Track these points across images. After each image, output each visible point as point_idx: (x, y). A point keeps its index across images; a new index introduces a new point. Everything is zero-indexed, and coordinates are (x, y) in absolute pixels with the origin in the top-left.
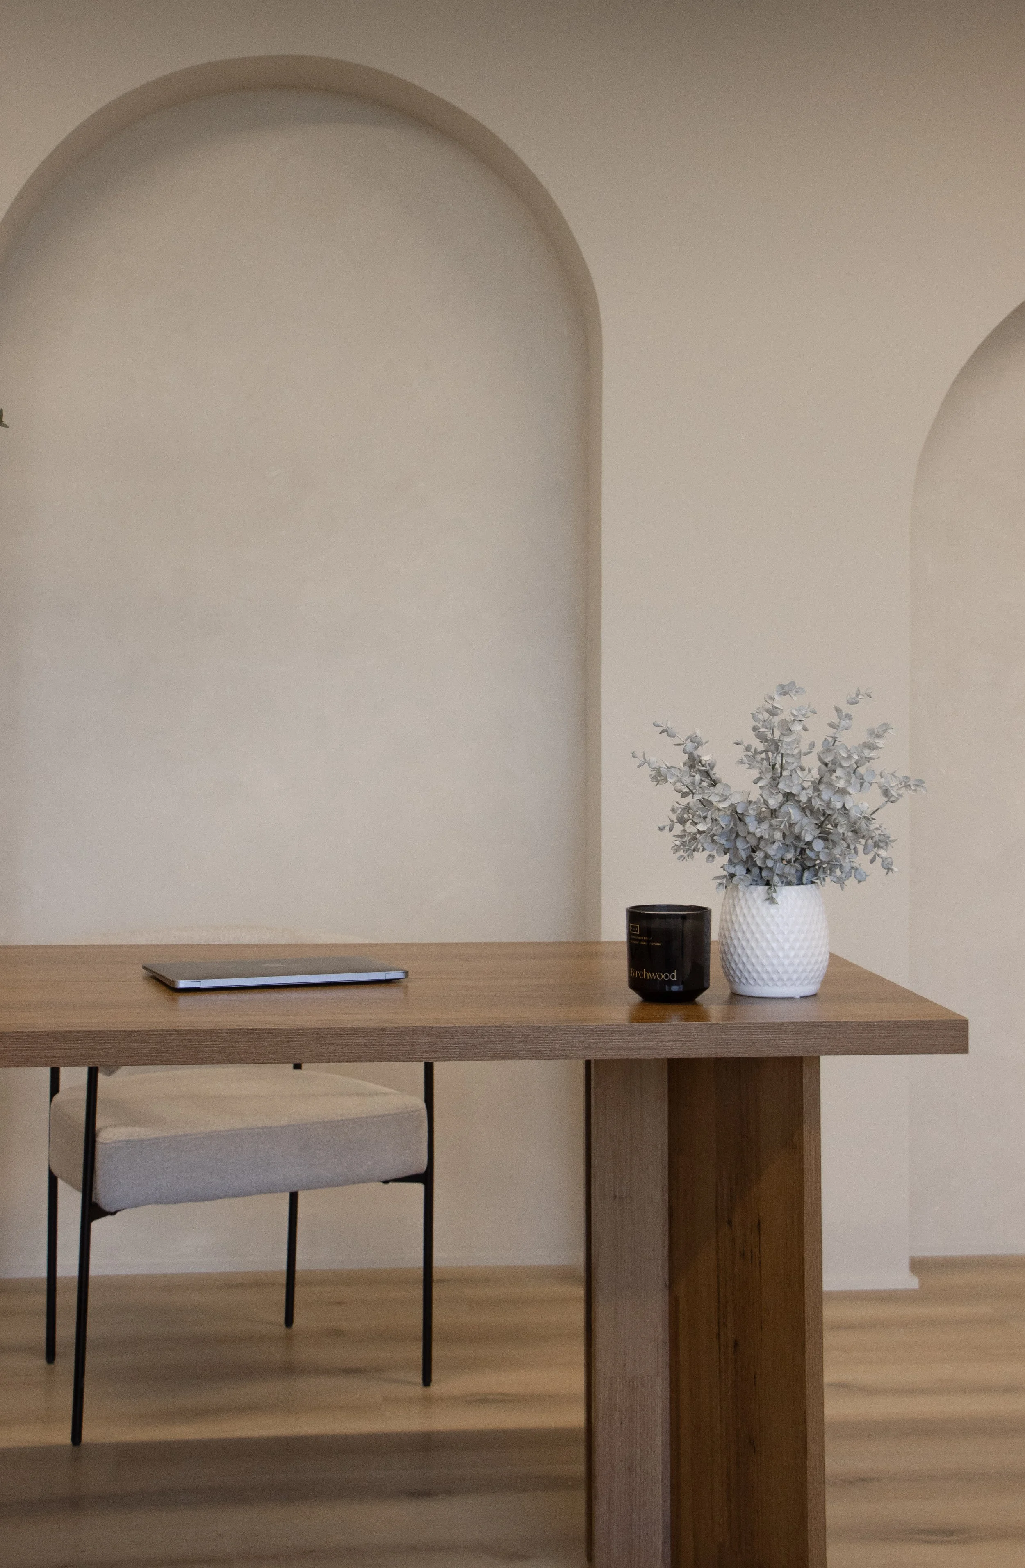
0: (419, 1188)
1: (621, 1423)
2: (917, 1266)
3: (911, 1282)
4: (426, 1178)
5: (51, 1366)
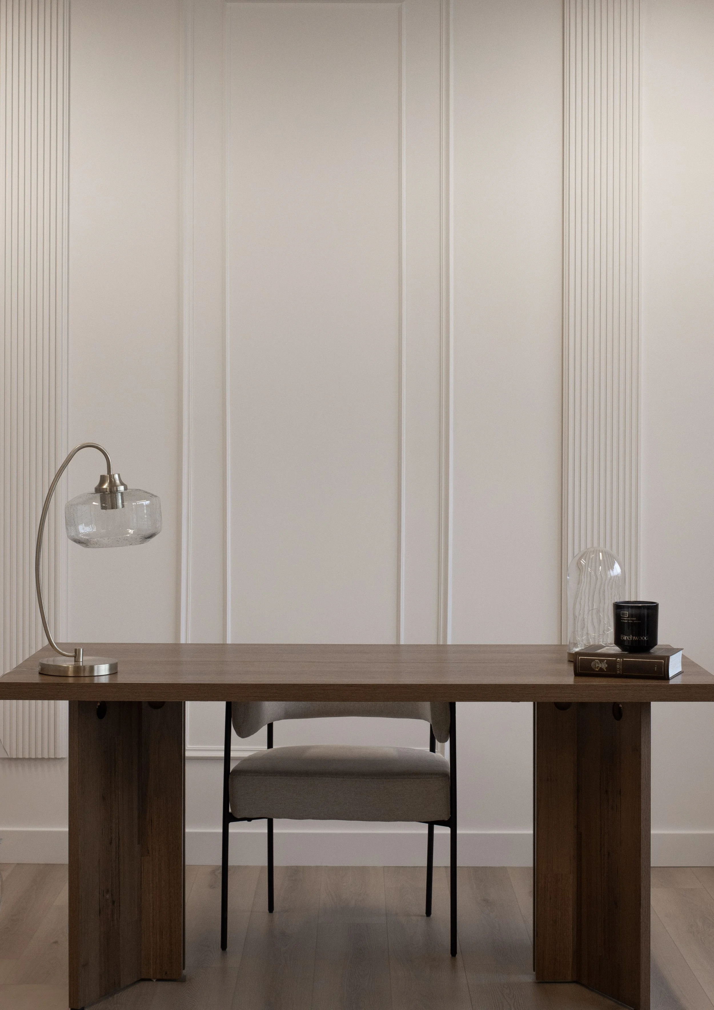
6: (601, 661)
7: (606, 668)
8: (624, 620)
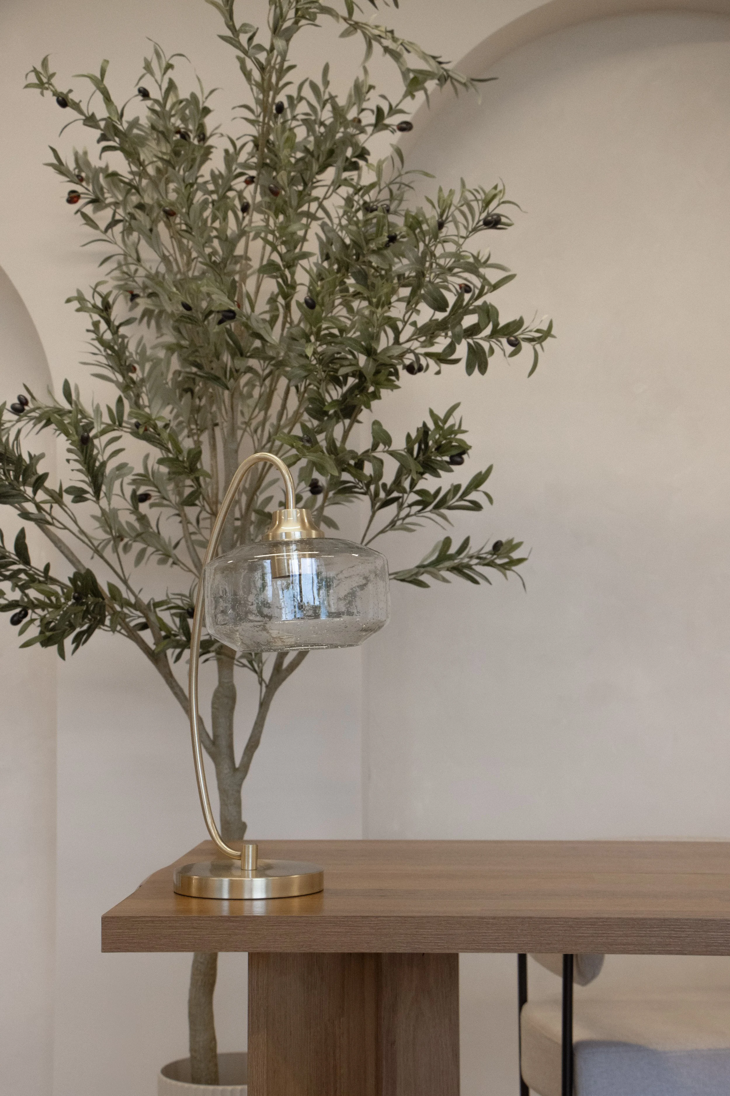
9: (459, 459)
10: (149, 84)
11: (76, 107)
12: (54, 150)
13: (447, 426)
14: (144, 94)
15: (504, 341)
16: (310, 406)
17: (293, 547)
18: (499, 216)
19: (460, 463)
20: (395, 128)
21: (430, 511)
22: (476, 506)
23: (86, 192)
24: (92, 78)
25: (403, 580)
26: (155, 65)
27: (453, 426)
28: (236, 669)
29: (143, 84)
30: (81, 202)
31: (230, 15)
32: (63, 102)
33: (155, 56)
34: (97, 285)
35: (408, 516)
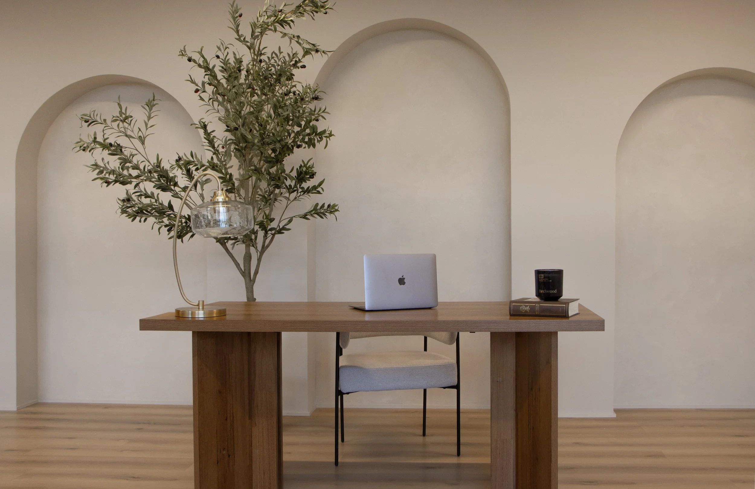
0: (455, 391)
1: (500, 453)
2: (616, 411)
3: (614, 415)
4: (457, 387)
5: (343, 443)
6: (526, 306)
7: (529, 310)
8: (541, 280)
9: (312, 177)
10: (219, 53)
11: (195, 61)
12: (190, 76)
13: (308, 166)
14: (218, 57)
15: (318, 137)
16: (265, 159)
17: (221, 203)
18: (318, 96)
19: (313, 178)
20: (300, 67)
21: (306, 194)
22: (319, 192)
23: (201, 89)
24: (198, 52)
25: (301, 217)
26: (221, 47)
27: (310, 165)
28: (251, 247)
29: (218, 54)
30: (199, 92)
31: (237, 32)
32: (190, 60)
33: (221, 45)
34: (201, 119)
35: (300, 195)
